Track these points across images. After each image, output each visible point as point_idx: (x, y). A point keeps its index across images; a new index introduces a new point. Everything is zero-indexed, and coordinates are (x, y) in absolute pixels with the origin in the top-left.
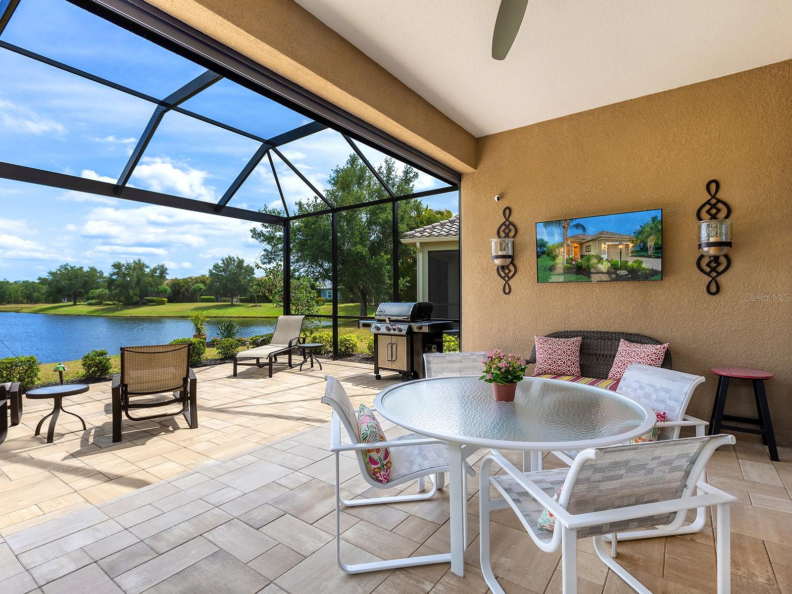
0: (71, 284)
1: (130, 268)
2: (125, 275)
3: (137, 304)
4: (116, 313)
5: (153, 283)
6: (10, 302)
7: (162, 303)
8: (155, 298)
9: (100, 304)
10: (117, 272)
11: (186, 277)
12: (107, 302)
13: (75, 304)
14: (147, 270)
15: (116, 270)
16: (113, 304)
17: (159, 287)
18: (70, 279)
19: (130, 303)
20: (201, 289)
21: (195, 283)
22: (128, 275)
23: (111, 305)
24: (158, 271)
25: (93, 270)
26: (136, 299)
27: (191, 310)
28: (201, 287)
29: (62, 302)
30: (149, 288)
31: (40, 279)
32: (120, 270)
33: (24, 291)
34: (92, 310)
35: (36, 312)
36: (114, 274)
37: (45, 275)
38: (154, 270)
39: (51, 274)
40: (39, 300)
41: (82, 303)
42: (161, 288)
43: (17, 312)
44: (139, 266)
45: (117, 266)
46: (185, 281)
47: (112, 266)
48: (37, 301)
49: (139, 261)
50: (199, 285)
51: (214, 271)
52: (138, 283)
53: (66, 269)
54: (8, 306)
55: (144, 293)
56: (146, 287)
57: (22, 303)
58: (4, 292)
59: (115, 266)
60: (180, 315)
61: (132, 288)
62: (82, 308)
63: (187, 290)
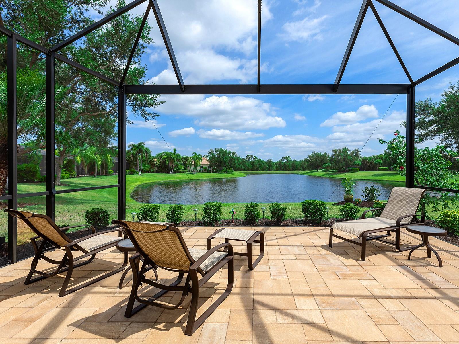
0: (316, 161)
1: (341, 152)
2: (338, 156)
3: (344, 172)
4: (333, 176)
5: (352, 160)
6: (296, 169)
7: (356, 171)
8: (353, 168)
9: (327, 171)
10: (335, 154)
11: (370, 156)
12: (331, 170)
13: (318, 171)
14: (349, 153)
15: (334, 153)
16: (333, 171)
17: (355, 162)
18: (316, 159)
19: (341, 171)
20: (380, 163)
21: (376, 159)
22: (340, 155)
23: (332, 171)
24: (355, 153)
25: (325, 153)
26: (344, 168)
27: (373, 176)
28: (380, 161)
29: (313, 170)
30: (350, 162)
31: (305, 159)
32: (336, 153)
33: (301, 164)
34: (323, 174)
35: (303, 174)
36: (333, 155)
37: (307, 157)
38: (353, 153)
39: (309, 156)
40: (306, 169)
41: (321, 170)
42: (356, 162)
43: (297, 174)
44: (345, 150)
45: (335, 151)
46: (371, 158)
47: (332, 151)
48: (305, 170)
49: (345, 147)
50: (378, 160)
51: (387, 151)
52: (344, 160)
53: (314, 154)
54: (296, 171)
55: (347, 166)
56: (348, 162)
57: (300, 170)
58: (295, 165)
59: (333, 151)
60: (366, 179)
61: (341, 163)
62: (320, 173)
63: (371, 163)
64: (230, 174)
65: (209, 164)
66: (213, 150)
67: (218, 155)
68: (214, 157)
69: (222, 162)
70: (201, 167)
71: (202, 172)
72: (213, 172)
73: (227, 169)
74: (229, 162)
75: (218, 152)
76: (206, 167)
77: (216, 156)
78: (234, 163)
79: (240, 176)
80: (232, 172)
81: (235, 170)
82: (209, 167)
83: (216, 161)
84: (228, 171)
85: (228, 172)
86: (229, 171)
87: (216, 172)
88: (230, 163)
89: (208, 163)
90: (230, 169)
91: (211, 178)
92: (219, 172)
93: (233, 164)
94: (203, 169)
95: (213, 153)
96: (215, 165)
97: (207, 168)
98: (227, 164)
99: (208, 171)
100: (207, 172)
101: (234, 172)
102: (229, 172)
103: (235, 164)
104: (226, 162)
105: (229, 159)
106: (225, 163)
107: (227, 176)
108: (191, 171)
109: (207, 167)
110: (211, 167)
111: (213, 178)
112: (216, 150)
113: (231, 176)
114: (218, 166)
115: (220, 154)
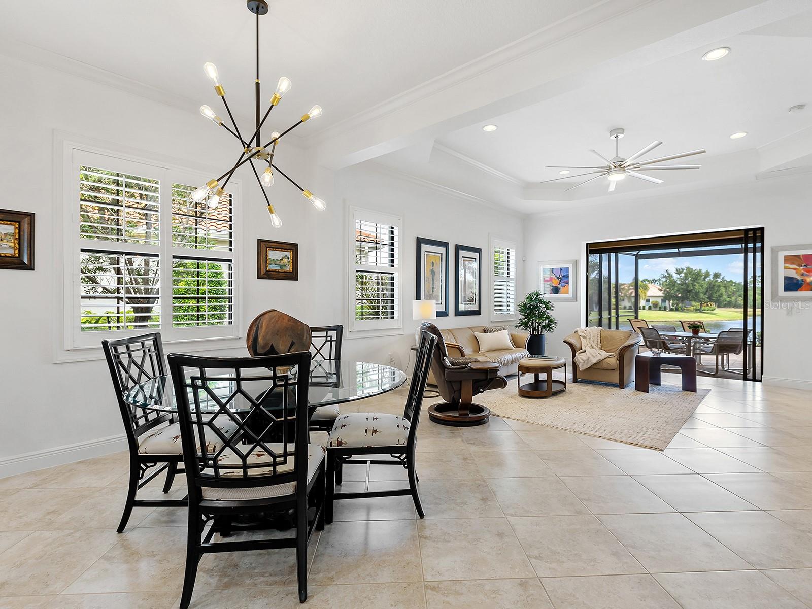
64: (708, 313)
65: (662, 297)
66: (673, 271)
67: (683, 279)
68: (673, 283)
69: (690, 291)
70: (648, 301)
71: (650, 308)
72: (671, 310)
73: (701, 304)
74: (707, 291)
75: (683, 275)
76: (656, 302)
77: (678, 282)
78: (718, 294)
79: (732, 319)
80: (712, 310)
81: (719, 307)
82: (663, 301)
83: (678, 291)
84: (703, 308)
85: (703, 310)
86: (707, 308)
87: (677, 310)
88: (708, 294)
89: (661, 294)
90: (707, 305)
91: (670, 320)
92: (684, 309)
93: (715, 295)
94: (651, 305)
95: (672, 276)
96: (677, 298)
97: (658, 302)
98: (702, 296)
99: (660, 307)
100: (660, 310)
101: (718, 311)
102: (705, 310)
103: (721, 295)
104: (698, 292)
105: (705, 286)
106: (697, 294)
107: (701, 317)
108: (628, 308)
109: (660, 301)
110: (667, 301)
111: (672, 320)
112: (677, 270)
113: (711, 318)
114: (682, 299)
115: (686, 277)
